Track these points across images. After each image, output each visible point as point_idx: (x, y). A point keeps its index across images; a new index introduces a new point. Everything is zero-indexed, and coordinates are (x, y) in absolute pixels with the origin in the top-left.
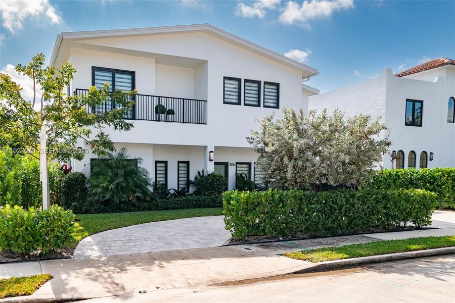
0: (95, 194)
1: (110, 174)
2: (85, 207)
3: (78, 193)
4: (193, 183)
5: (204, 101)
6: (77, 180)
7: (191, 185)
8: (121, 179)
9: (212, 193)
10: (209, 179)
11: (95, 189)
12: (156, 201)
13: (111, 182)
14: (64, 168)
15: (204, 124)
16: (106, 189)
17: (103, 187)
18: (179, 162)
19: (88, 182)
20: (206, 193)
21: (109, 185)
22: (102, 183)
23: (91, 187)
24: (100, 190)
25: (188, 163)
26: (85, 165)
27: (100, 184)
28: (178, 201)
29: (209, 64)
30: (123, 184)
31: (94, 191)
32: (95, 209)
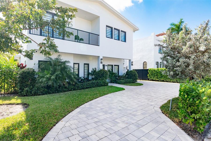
0: (42, 82)
1: (51, 69)
2: (34, 91)
3: (30, 81)
4: (91, 74)
5: (98, 35)
6: (29, 73)
7: (90, 75)
8: (59, 72)
9: (103, 79)
10: (101, 72)
11: (41, 79)
12: (78, 84)
13: (52, 74)
14: (21, 66)
15: (98, 46)
16: (49, 79)
17: (47, 77)
18: (85, 64)
19: (36, 74)
20: (100, 79)
21: (51, 77)
22: (46, 75)
23: (38, 77)
24: (45, 79)
25: (88, 64)
26: (35, 64)
27: (45, 76)
28: (88, 84)
29: (100, 18)
30: (60, 75)
31: (40, 80)
32: (41, 92)
